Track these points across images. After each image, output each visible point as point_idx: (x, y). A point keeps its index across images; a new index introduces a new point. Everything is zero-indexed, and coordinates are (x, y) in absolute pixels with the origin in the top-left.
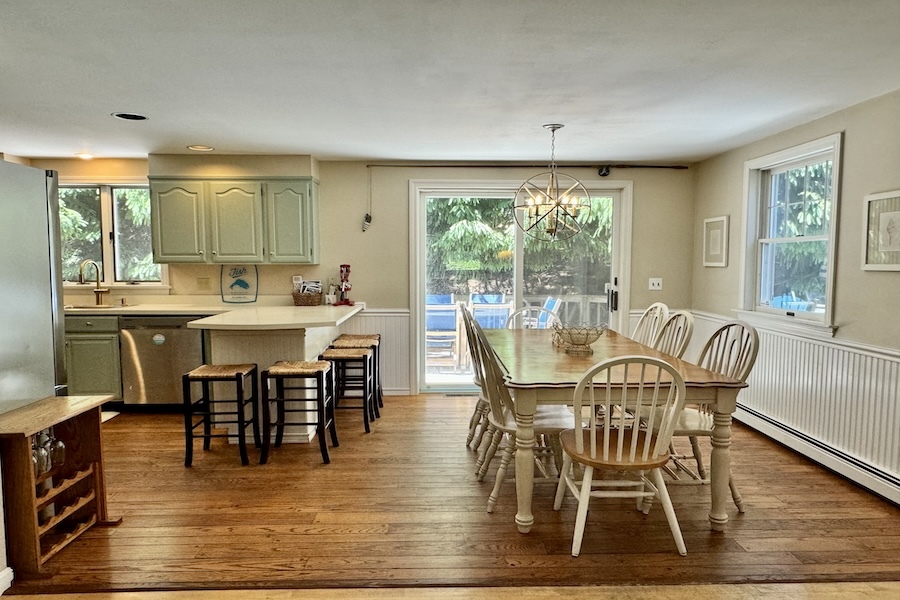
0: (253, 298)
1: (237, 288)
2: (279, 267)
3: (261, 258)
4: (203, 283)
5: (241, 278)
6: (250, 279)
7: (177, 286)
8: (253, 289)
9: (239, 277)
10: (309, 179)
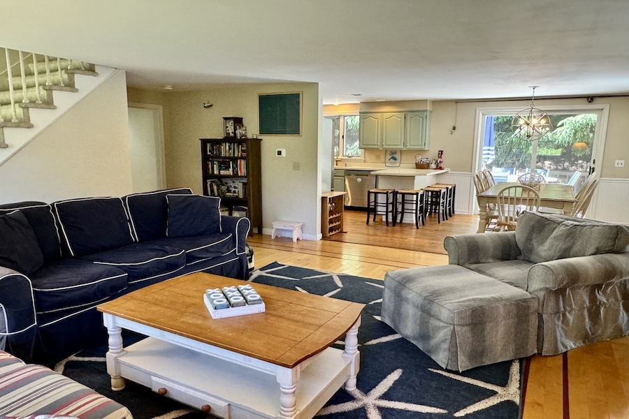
0: (398, 165)
1: (392, 160)
2: (410, 151)
3: (401, 147)
4: (378, 157)
5: (394, 156)
6: (397, 156)
7: (367, 159)
8: (398, 161)
9: (393, 155)
10: (426, 111)
